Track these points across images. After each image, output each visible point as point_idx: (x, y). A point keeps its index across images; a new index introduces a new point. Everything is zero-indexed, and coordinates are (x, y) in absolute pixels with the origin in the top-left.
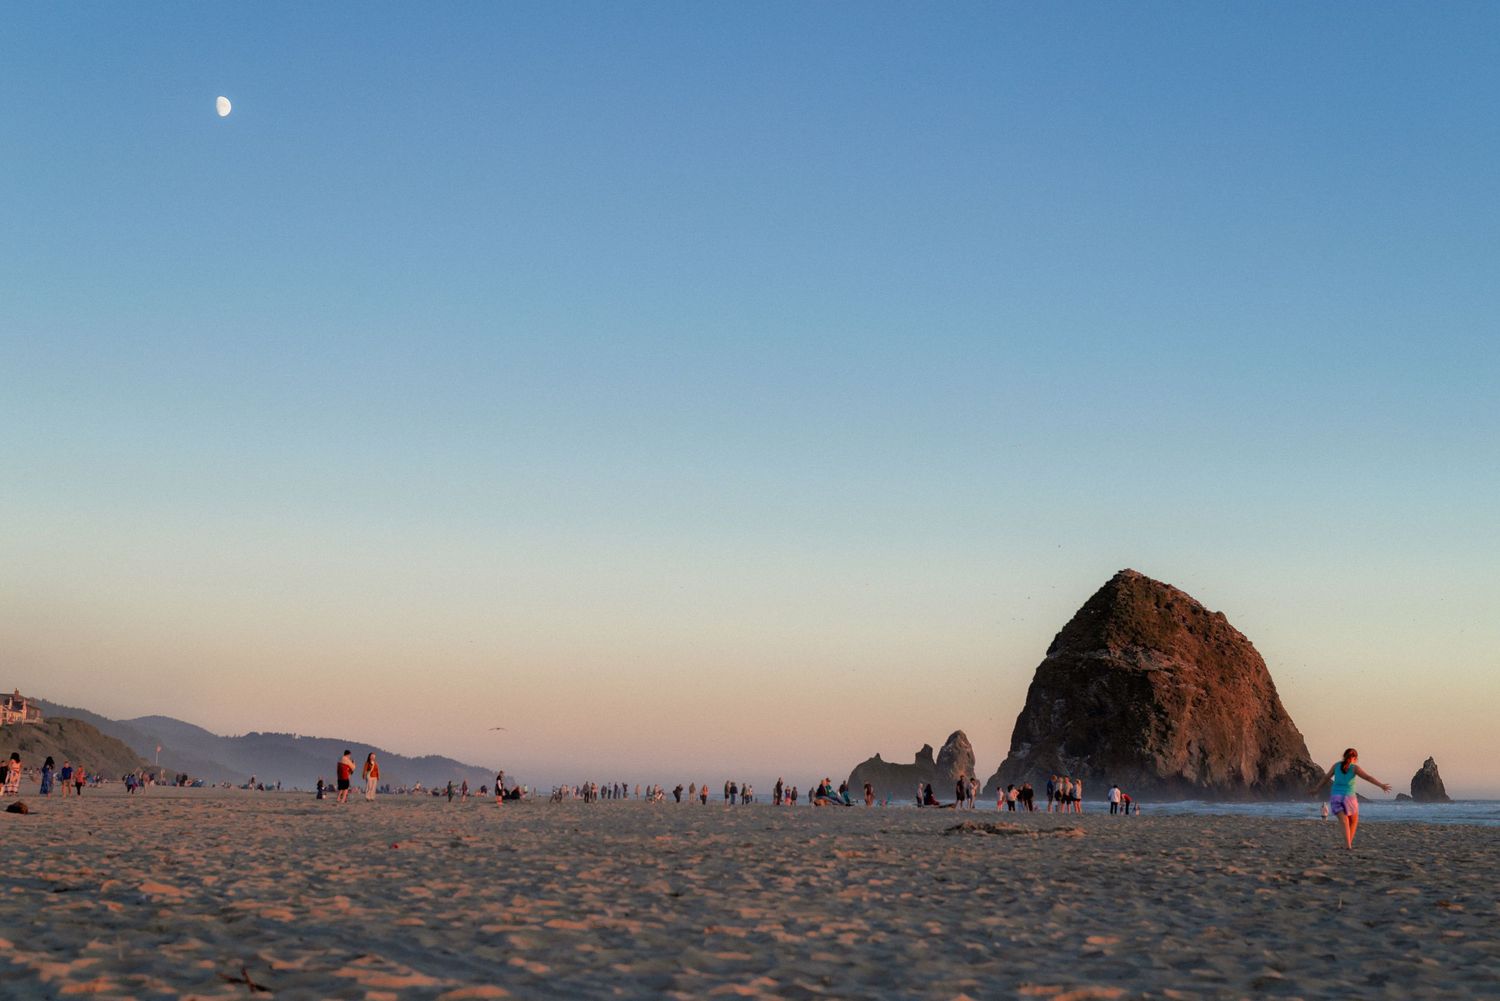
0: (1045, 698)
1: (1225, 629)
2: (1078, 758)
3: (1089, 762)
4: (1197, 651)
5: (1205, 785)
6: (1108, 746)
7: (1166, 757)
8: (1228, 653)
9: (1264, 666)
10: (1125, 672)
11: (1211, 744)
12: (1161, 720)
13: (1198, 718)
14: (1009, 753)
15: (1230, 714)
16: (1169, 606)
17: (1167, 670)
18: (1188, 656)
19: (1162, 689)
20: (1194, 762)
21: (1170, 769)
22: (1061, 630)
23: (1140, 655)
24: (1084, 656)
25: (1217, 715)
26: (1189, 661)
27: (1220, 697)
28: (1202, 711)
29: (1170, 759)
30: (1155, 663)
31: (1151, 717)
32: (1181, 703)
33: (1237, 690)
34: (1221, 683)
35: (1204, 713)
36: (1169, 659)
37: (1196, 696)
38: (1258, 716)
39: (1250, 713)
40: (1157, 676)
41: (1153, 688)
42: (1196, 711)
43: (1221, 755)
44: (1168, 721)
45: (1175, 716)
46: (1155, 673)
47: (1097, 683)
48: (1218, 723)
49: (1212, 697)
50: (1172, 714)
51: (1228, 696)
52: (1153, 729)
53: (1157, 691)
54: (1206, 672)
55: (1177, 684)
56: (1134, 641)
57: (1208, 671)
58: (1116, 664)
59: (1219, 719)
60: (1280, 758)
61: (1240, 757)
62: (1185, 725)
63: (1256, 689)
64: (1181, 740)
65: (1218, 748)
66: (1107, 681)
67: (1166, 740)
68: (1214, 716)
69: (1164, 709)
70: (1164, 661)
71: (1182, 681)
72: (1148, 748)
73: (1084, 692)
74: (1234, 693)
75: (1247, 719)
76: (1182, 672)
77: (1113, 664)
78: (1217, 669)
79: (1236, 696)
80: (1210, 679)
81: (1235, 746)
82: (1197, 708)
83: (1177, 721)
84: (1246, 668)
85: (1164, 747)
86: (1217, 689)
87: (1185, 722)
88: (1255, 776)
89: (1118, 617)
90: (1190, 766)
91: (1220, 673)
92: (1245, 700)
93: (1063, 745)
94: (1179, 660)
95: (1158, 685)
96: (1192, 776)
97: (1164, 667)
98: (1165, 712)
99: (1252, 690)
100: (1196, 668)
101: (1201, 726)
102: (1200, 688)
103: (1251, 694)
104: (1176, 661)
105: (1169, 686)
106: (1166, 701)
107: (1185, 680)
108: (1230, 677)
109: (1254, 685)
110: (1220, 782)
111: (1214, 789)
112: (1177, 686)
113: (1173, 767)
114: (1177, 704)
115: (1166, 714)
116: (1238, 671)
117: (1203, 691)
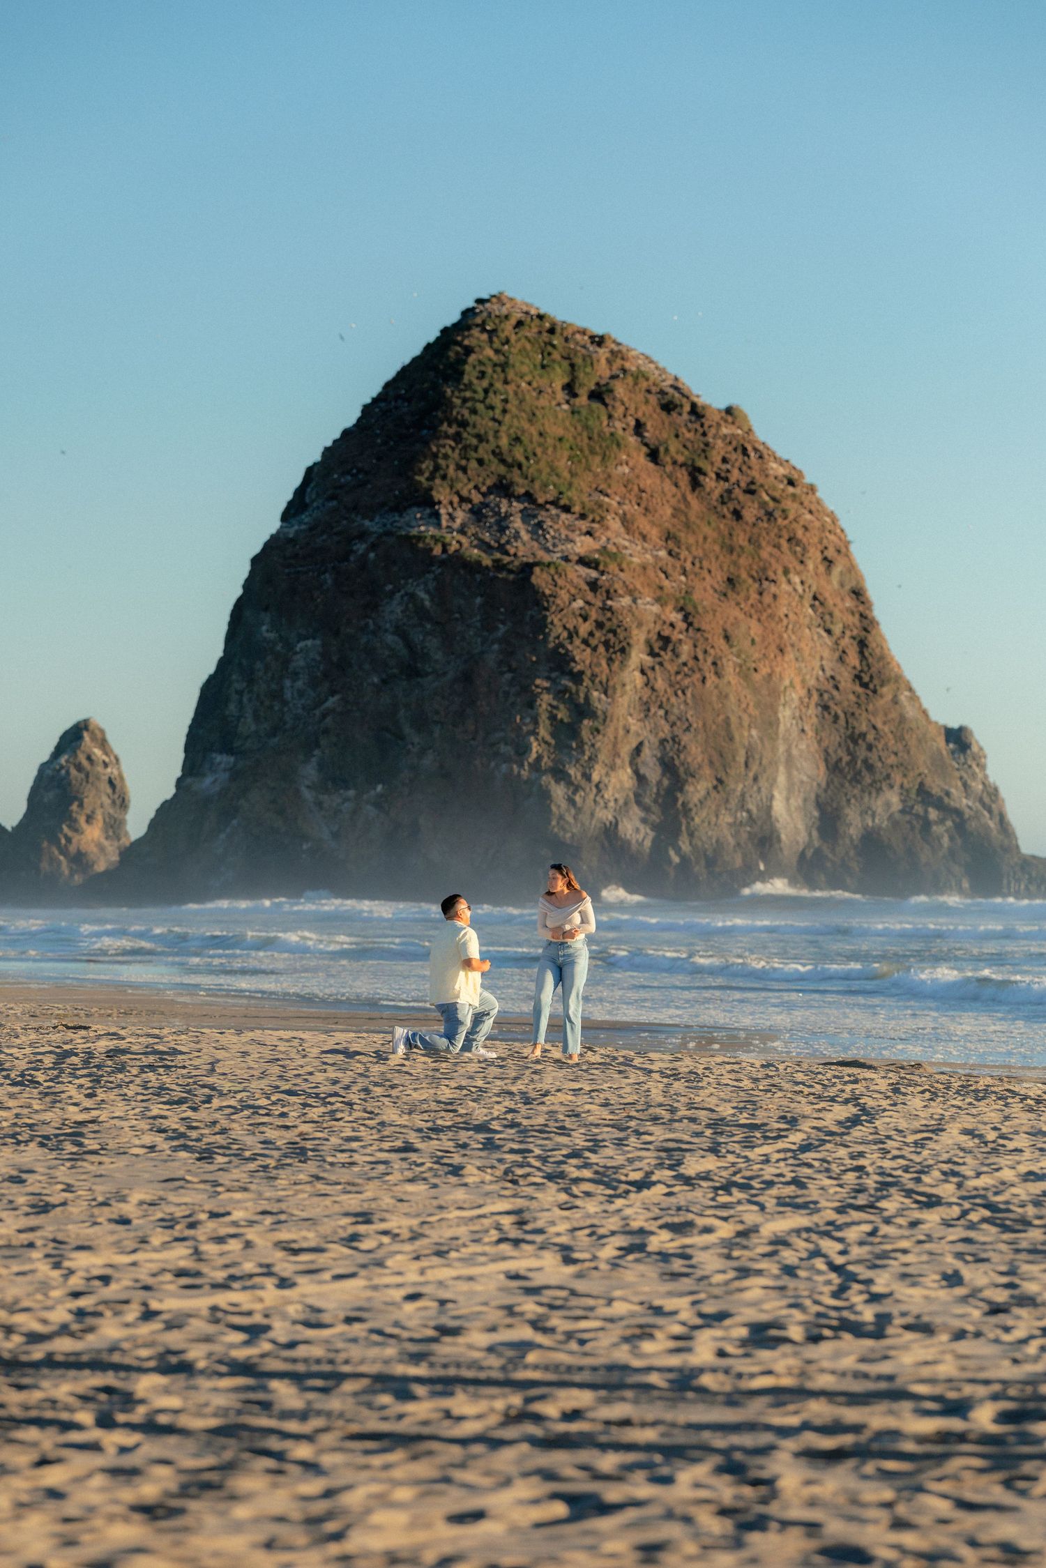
0: (272, 636)
1: (745, 452)
2: (351, 793)
3: (381, 803)
4: (669, 511)
5: (676, 859)
6: (428, 761)
7: (577, 789)
8: (751, 512)
9: (843, 549)
10: (474, 567)
11: (695, 753)
12: (560, 693)
13: (660, 684)
14: (179, 782)
15: (746, 673)
16: (598, 395)
17: (583, 561)
18: (643, 524)
19: (568, 611)
20: (647, 801)
21: (584, 818)
22: (317, 457)
23: (517, 523)
24: (373, 526)
25: (711, 679)
26: (644, 538)
27: (721, 631)
28: (672, 668)
29: (586, 794)
30: (554, 545)
31: (537, 686)
32: (617, 648)
33: (769, 611)
34: (725, 595)
35: (678, 673)
36: (589, 533)
37: (658, 628)
38: (822, 679)
39: (800, 670)
40: (556, 577)
41: (547, 609)
42: (657, 667)
43: (720, 781)
44: (582, 695)
45: (601, 683)
46: (552, 571)
47: (402, 597)
48: (714, 698)
49: (699, 630)
50: (594, 676)
51: (743, 628)
52: (544, 717)
53: (554, 618)
54: (688, 566)
55: (609, 598)
56: (503, 488)
57: (693, 564)
58: (454, 547)
59: (716, 687)
60: (875, 788)
61: (772, 786)
62: (626, 705)
63: (820, 610)
64: (615, 745)
65: (711, 763)
66: (428, 592)
67: (574, 745)
68: (704, 680)
69: (573, 664)
70: (578, 539)
71: (620, 592)
72: (529, 764)
73: (371, 622)
74: (759, 620)
75: (792, 685)
76: (624, 566)
77: (445, 548)
78: (717, 558)
79: (765, 628)
80: (698, 585)
81: (757, 757)
82: (658, 659)
83: (606, 693)
84: (795, 552)
85: (570, 763)
86: (715, 611)
87: (626, 698)
88: (810, 835)
89: (464, 424)
90: (636, 812)
91: (725, 569)
92: (790, 637)
93: (314, 759)
94: (618, 535)
95: (558, 601)
96: (640, 837)
97: (577, 554)
98: (575, 670)
99: (810, 611)
100: (663, 553)
101: (668, 708)
102: (669, 608)
103: (807, 621)
104: (608, 540)
105: (588, 603)
106: (577, 642)
107: (631, 587)
108: (752, 577)
109: (815, 598)
110: (715, 850)
111: (699, 869)
112: (609, 603)
113: (592, 815)
114: (607, 650)
115: (577, 677)
116: (773, 561)
117: (676, 617)
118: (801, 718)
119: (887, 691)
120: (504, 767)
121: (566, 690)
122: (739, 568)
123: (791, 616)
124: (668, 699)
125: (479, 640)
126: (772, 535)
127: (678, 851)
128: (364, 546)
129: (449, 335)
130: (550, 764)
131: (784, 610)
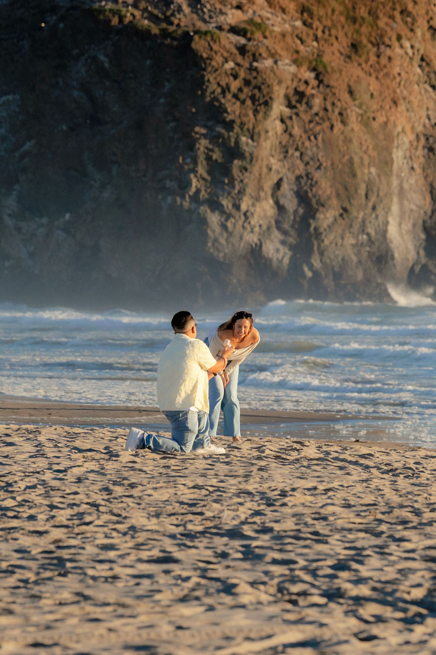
2: (45, 220)
5: (309, 274)
6: (107, 194)
7: (229, 216)
12: (215, 139)
13: (297, 131)
15: (366, 121)
17: (234, 30)
19: (222, 71)
20: (286, 226)
21: (235, 240)
25: (338, 126)
26: (283, 11)
27: (345, 87)
28: (306, 117)
29: (236, 221)
30: (211, 17)
31: (196, 133)
32: (261, 101)
33: (385, 71)
34: (349, 57)
35: (311, 122)
36: (239, 7)
37: (295, 84)
38: (428, 126)
39: (409, 119)
40: (212, 43)
41: (205, 69)
42: (294, 117)
43: (345, 210)
44: (233, 140)
45: (248, 130)
46: (209, 38)
47: (86, 60)
48: (341, 143)
49: (328, 86)
50: (242, 125)
51: (364, 84)
52: (202, 158)
53: (209, 77)
54: (319, 34)
55: (255, 59)
57: (323, 32)
58: (129, 18)
59: (342, 133)
61: (387, 213)
62: (269, 147)
63: (427, 69)
64: (260, 180)
65: (338, 195)
66: (107, 56)
67: (226, 181)
68: (332, 127)
69: (225, 115)
70: (229, 12)
71: (264, 55)
72: (190, 196)
73: (60, 80)
74: (377, 78)
75: (403, 131)
76: (267, 34)
77: (121, 20)
78: (343, 27)
79: (382, 85)
80: (327, 50)
81: (375, 189)
82: (295, 110)
83: (252, 139)
84: (406, 23)
85: (223, 195)
86: (341, 71)
87: (269, 142)
88: (418, 253)
90: (277, 235)
91: (350, 35)
92: (402, 92)
93: (14, 193)
94: (262, 9)
95: (214, 63)
96: (280, 256)
97: (230, 25)
98: (227, 120)
99: (419, 70)
100: (299, 23)
101: (303, 150)
102: (304, 68)
103: (416, 78)
104: (254, 12)
105: (238, 64)
106: (229, 96)
107: (273, 51)
108: (372, 42)
109: (422, 59)
110: (341, 267)
111: (328, 282)
112: (255, 64)
113: (241, 238)
114: (253, 103)
115: (229, 126)
116: (388, 29)
117: (310, 76)
118: (411, 158)
120: (169, 199)
121: (220, 135)
122: (361, 35)
123: (403, 74)
124: (303, 143)
125: (149, 96)
126: (388, 8)
127: (311, 267)
128: (54, 18)
130: (206, 196)
131: (397, 70)
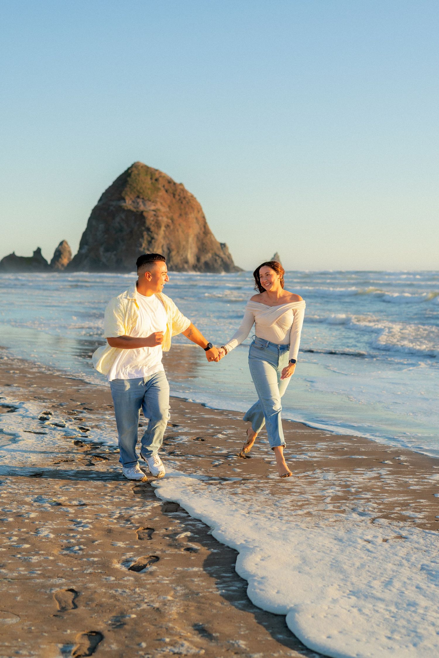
0: (96, 224)
1: (183, 192)
2: (110, 253)
3: (115, 255)
4: (169, 202)
6: (124, 248)
8: (184, 202)
9: (201, 209)
10: (132, 212)
11: (173, 246)
12: (148, 235)
13: (167, 233)
14: (79, 251)
15: (183, 232)
16: (156, 180)
17: (154, 211)
18: (164, 204)
19: (150, 220)
22: (104, 191)
23: (141, 203)
24: (114, 203)
25: (177, 233)
26: (164, 206)
27: (178, 224)
28: (169, 231)
30: (148, 207)
31: (144, 234)
32: (159, 227)
33: (187, 220)
34: (179, 217)
36: (154, 205)
37: (167, 223)
38: (197, 233)
39: (193, 231)
40: (148, 213)
41: (146, 219)
42: (166, 230)
43: (178, 251)
44: (153, 235)
45: (156, 233)
47: (119, 217)
48: (177, 236)
49: (174, 224)
51: (182, 223)
52: (145, 239)
53: (147, 221)
54: (173, 212)
55: (158, 217)
56: (138, 197)
58: (129, 208)
60: (207, 253)
61: (188, 252)
63: (197, 220)
65: (176, 248)
66: (124, 216)
68: (175, 233)
69: (151, 230)
70: (152, 206)
71: (160, 216)
73: (113, 221)
74: (185, 222)
75: (192, 234)
76: (161, 211)
77: (127, 208)
78: (178, 210)
79: (187, 223)
80: (174, 215)
81: (185, 247)
83: (157, 235)
84: (192, 210)
86: (177, 220)
87: (161, 236)
88: (195, 261)
89: (131, 185)
91: (179, 212)
92: (191, 225)
93: (103, 247)
94: (160, 206)
95: (148, 218)
97: (152, 209)
99: (195, 220)
100: (168, 209)
101: (168, 238)
102: (169, 219)
103: (195, 222)
104: (158, 207)
105: (154, 218)
106: (152, 226)
107: (162, 215)
108: (184, 214)
109: (196, 218)
110: (177, 264)
111: (174, 268)
114: (157, 227)
115: (152, 232)
116: (188, 211)
117: (170, 221)
118: (193, 240)
119: (209, 235)
121: (150, 234)
122: (182, 212)
123: (192, 221)
124: (169, 236)
125: (134, 225)
126: (188, 206)
128: (112, 207)
129: (129, 169)
131: (190, 220)
